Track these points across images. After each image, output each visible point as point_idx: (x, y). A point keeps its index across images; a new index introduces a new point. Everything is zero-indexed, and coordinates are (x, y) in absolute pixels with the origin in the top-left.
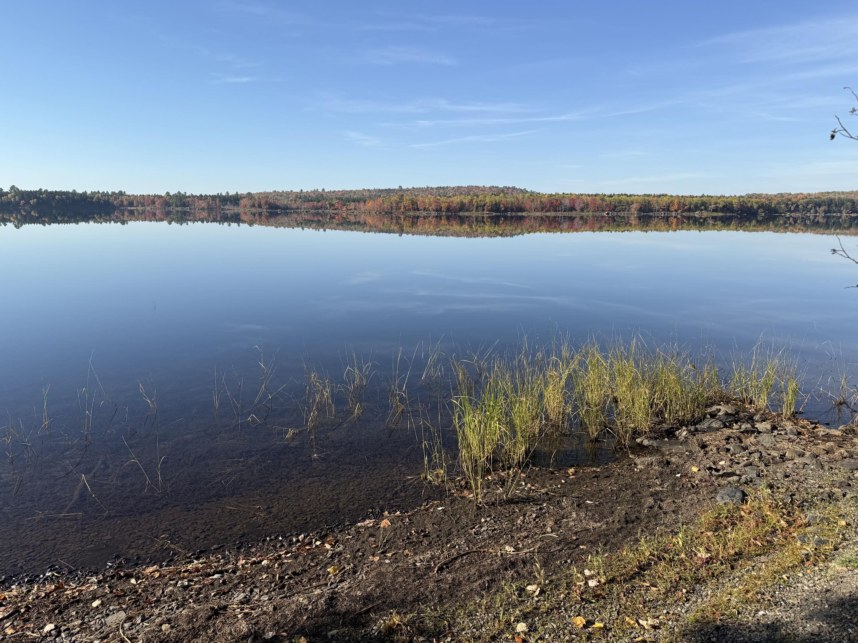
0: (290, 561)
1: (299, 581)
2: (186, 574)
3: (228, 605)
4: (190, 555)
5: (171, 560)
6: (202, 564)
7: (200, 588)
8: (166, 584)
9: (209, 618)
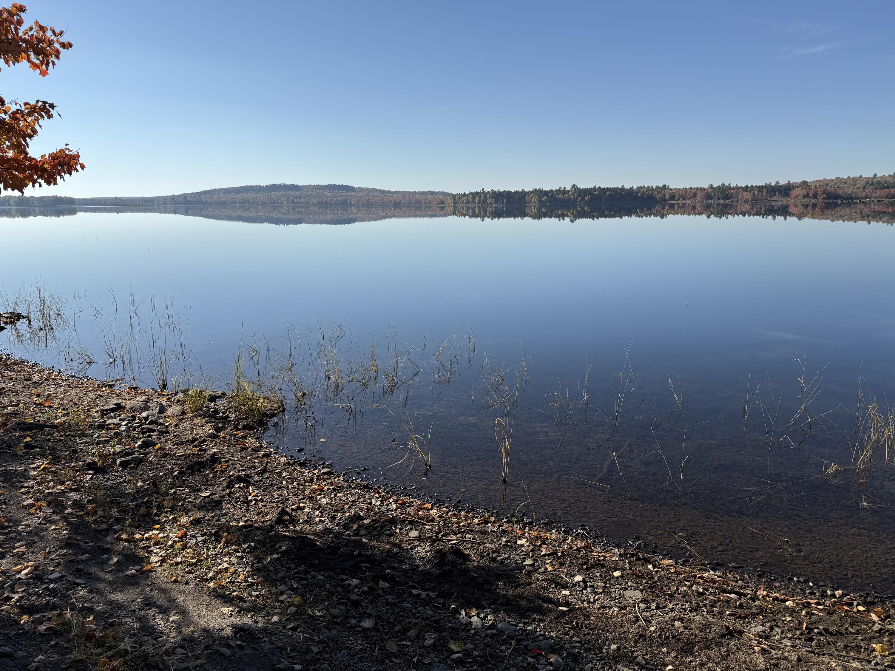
0: (822, 614)
1: (832, 642)
2: (701, 581)
3: (744, 632)
4: (706, 562)
5: (687, 561)
6: (719, 577)
7: (715, 601)
8: (681, 582)
9: (723, 636)
